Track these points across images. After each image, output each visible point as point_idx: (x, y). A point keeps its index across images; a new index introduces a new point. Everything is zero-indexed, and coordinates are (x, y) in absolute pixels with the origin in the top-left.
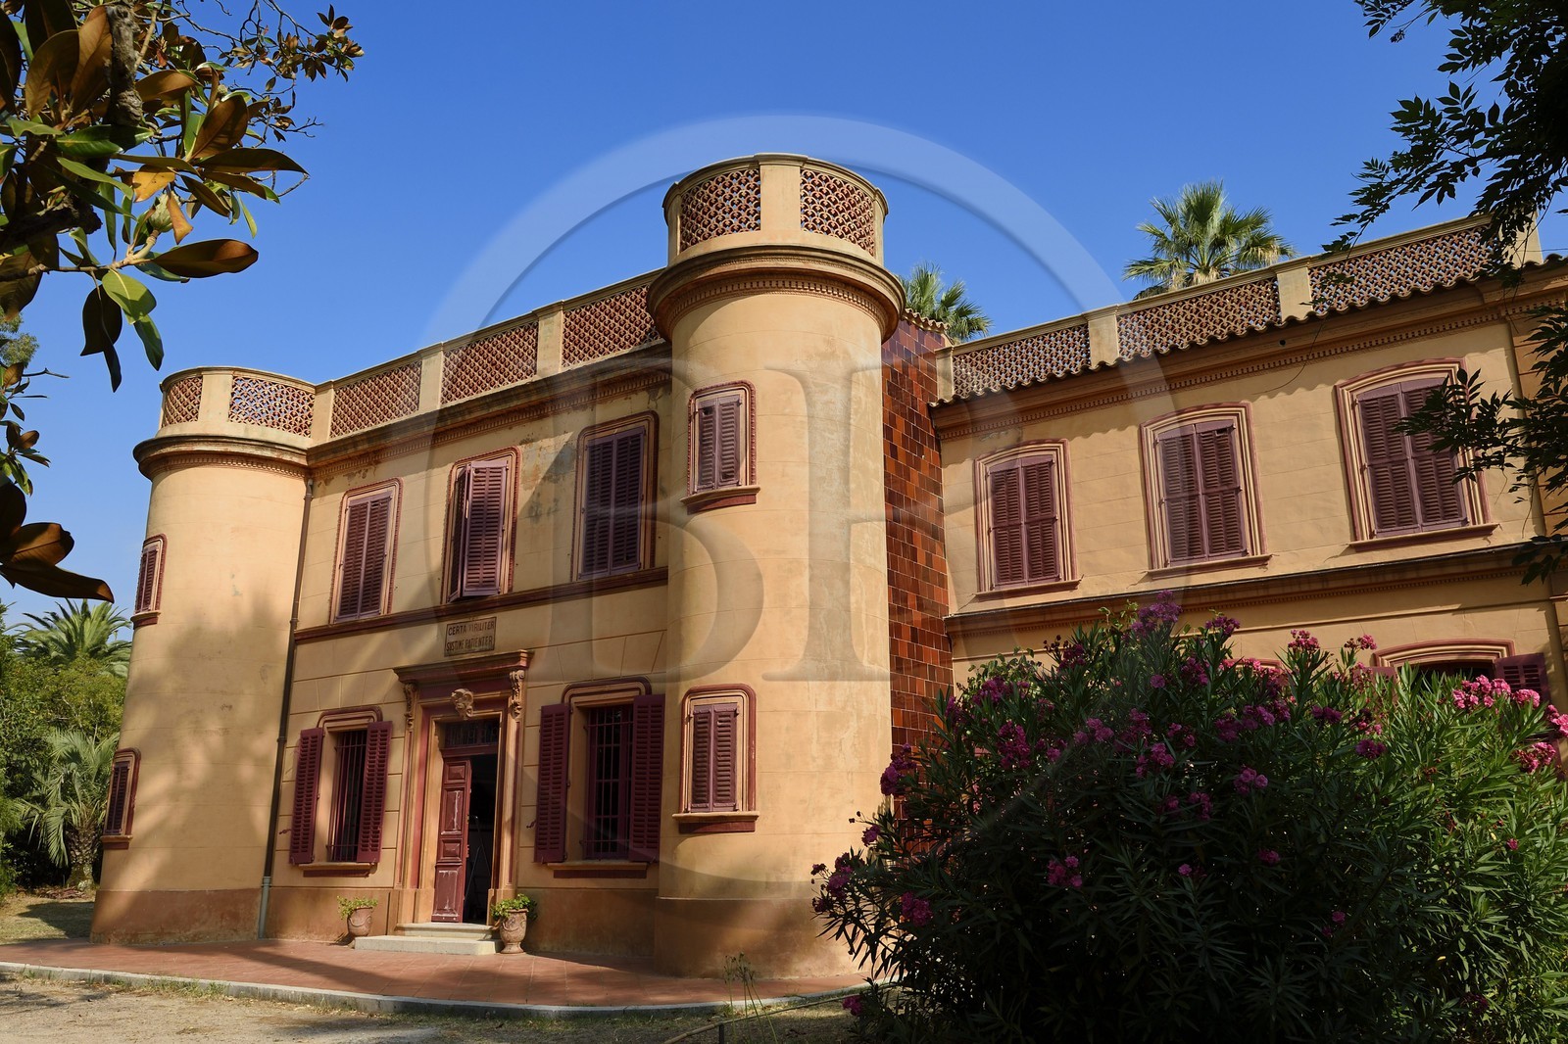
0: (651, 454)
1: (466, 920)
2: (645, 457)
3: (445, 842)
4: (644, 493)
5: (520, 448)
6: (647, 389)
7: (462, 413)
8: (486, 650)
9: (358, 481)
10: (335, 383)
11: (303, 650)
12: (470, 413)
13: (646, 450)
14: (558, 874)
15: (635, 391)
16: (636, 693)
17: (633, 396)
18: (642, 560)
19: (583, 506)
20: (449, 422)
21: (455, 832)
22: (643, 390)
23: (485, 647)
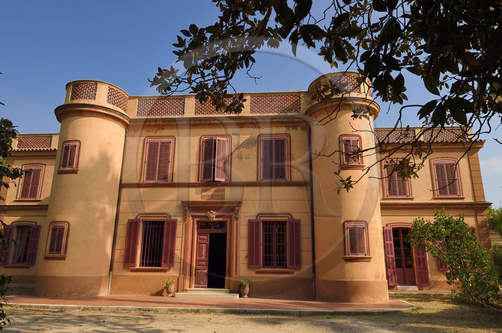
0: (289, 147)
1: (208, 287)
2: (287, 147)
3: (198, 261)
4: (287, 158)
5: (232, 136)
6: (286, 127)
7: (210, 120)
8: (221, 199)
9: (152, 133)
10: (139, 97)
11: (124, 191)
12: (213, 121)
13: (287, 145)
14: (257, 273)
15: (281, 127)
16: (287, 218)
17: (280, 128)
18: (287, 178)
19: (261, 158)
20: (203, 122)
21: (203, 258)
22: (284, 127)
23: (220, 198)
